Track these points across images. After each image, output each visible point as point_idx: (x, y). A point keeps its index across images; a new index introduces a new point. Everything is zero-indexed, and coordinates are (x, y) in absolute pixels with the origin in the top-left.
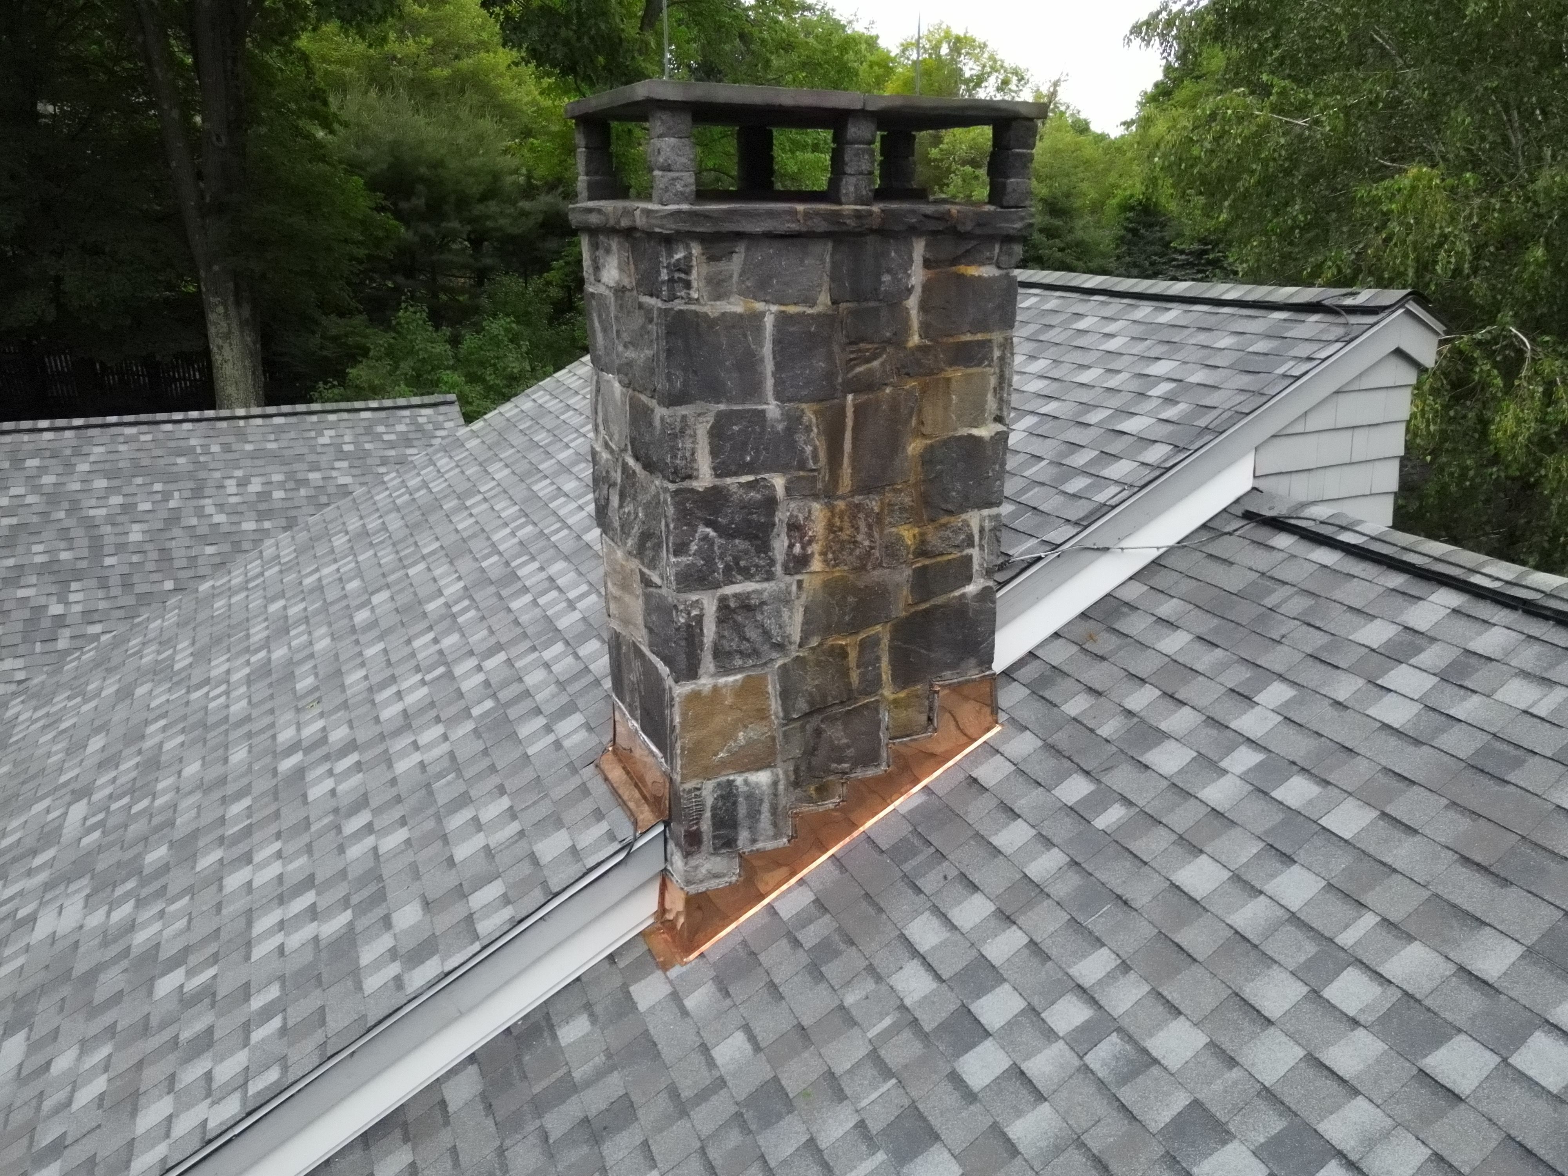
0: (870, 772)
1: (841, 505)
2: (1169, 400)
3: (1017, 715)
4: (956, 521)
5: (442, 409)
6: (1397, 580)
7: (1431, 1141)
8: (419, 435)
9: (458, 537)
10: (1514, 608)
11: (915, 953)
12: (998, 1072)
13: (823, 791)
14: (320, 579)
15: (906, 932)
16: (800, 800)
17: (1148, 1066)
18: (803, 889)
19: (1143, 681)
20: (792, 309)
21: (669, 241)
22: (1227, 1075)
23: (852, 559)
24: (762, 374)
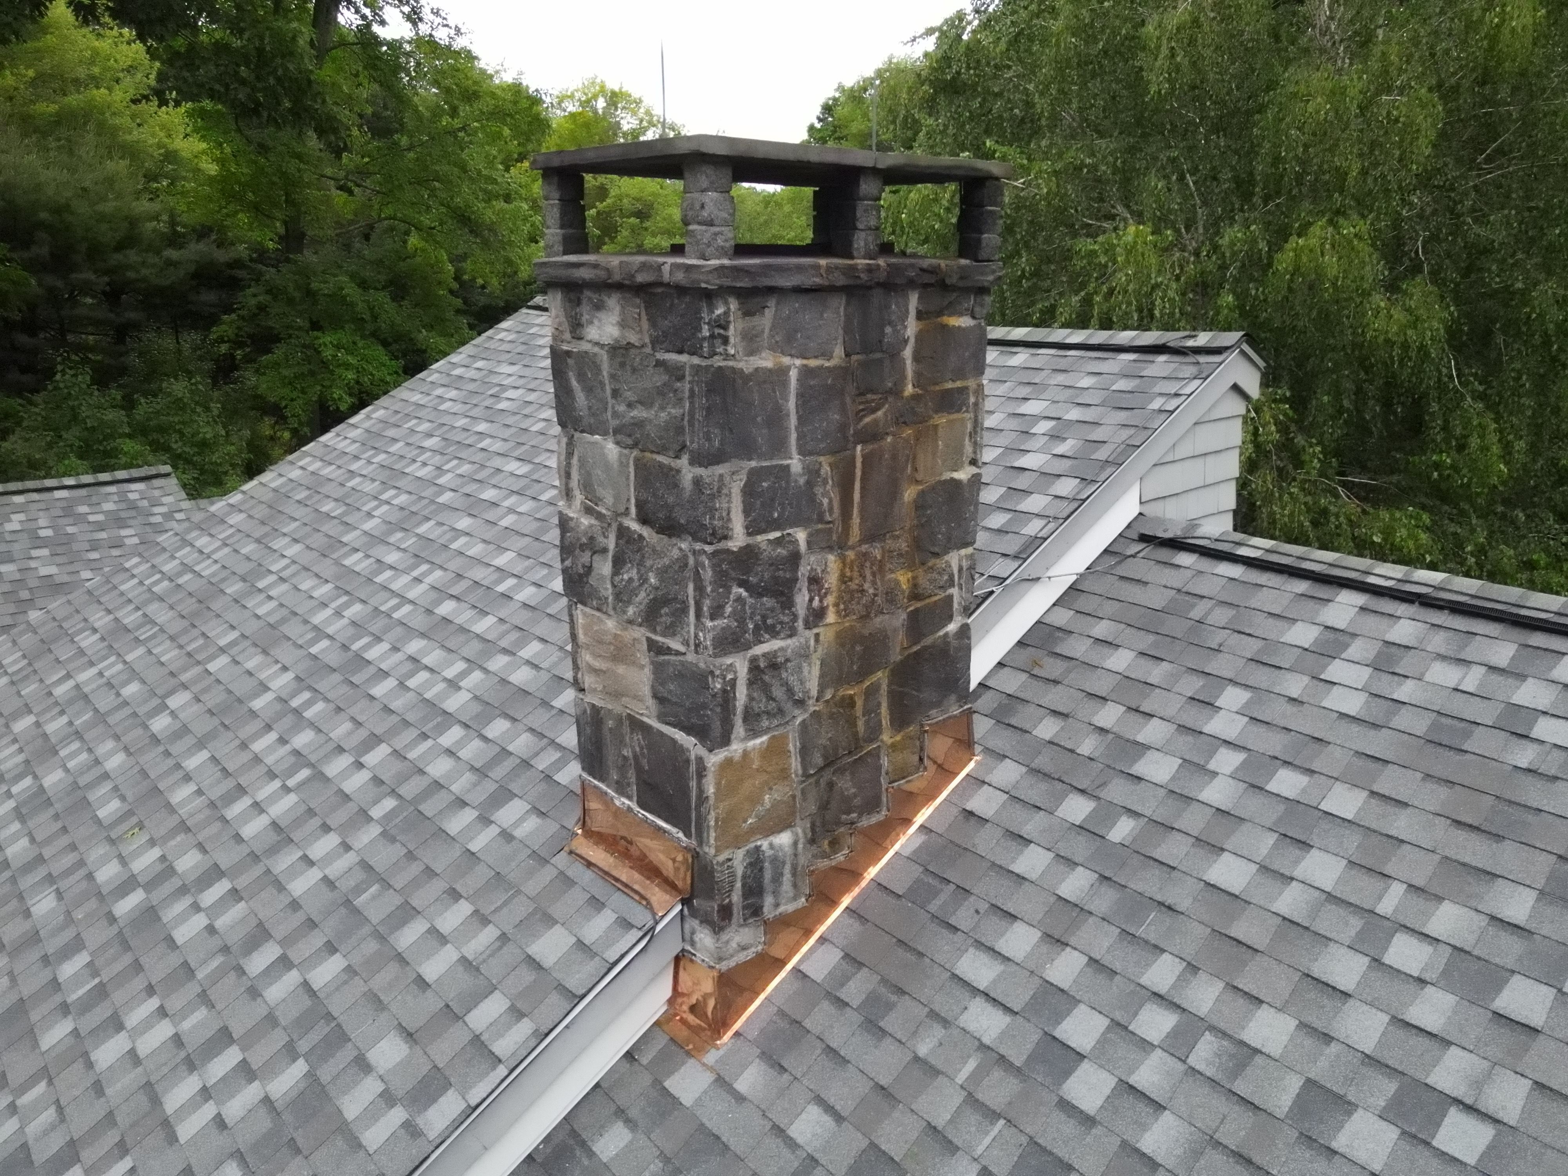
0: (875, 819)
1: (851, 555)
2: (1055, 437)
3: (990, 745)
4: (940, 563)
5: (156, 482)
6: (1302, 586)
7: (1527, 1072)
8: (133, 513)
9: (261, 623)
10: (1412, 602)
11: (975, 991)
12: (1107, 1091)
13: (835, 844)
14: (77, 686)
15: (957, 972)
16: (815, 856)
17: (1251, 1057)
18: (827, 947)
19: (1104, 699)
20: (813, 363)
21: (709, 296)
22: (1328, 1051)
23: (860, 607)
24: (787, 429)
